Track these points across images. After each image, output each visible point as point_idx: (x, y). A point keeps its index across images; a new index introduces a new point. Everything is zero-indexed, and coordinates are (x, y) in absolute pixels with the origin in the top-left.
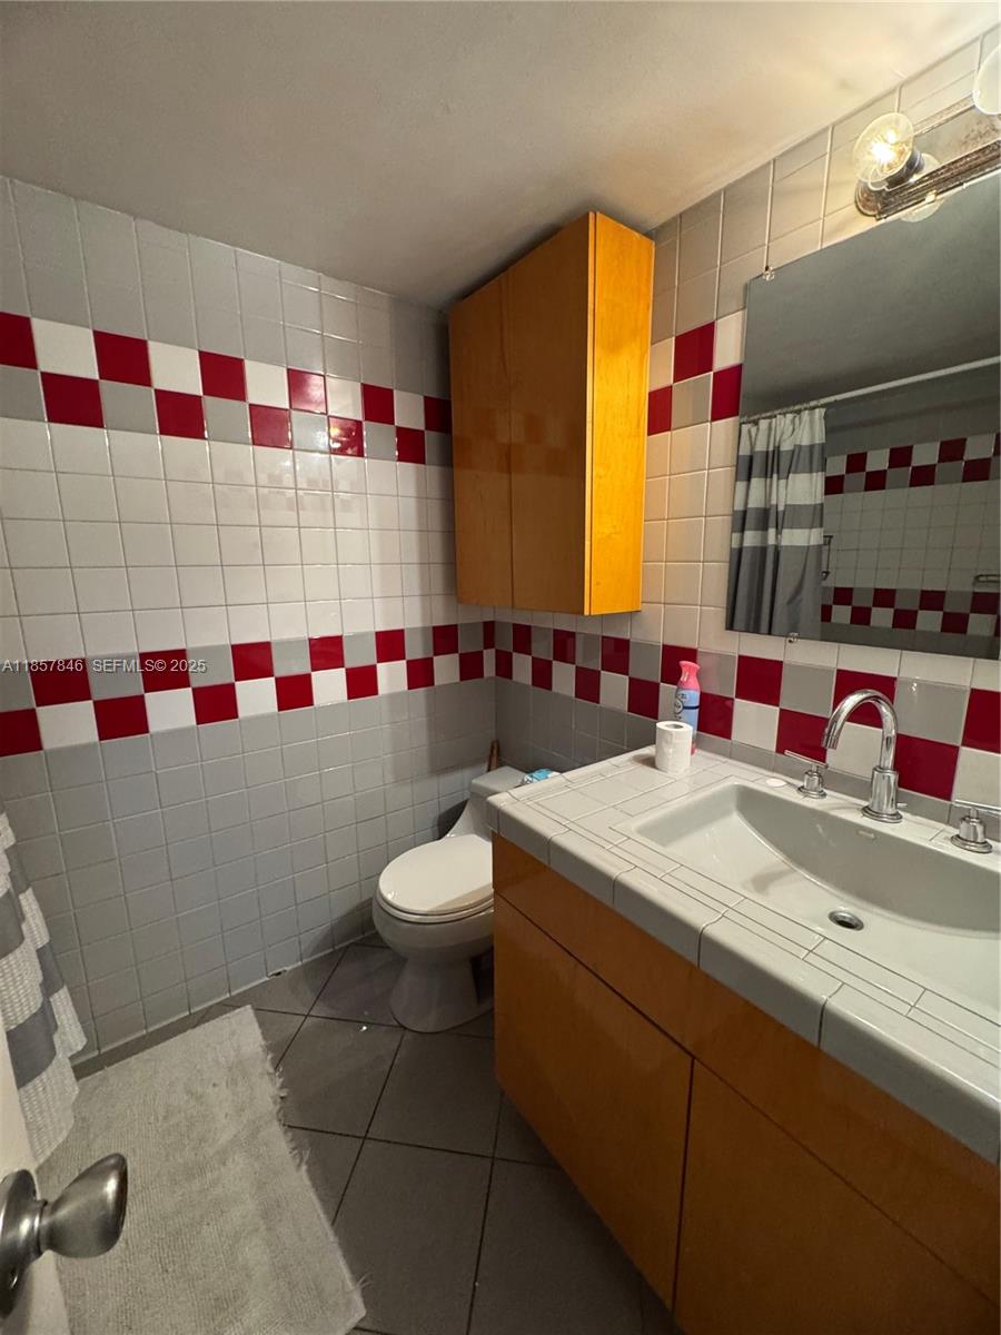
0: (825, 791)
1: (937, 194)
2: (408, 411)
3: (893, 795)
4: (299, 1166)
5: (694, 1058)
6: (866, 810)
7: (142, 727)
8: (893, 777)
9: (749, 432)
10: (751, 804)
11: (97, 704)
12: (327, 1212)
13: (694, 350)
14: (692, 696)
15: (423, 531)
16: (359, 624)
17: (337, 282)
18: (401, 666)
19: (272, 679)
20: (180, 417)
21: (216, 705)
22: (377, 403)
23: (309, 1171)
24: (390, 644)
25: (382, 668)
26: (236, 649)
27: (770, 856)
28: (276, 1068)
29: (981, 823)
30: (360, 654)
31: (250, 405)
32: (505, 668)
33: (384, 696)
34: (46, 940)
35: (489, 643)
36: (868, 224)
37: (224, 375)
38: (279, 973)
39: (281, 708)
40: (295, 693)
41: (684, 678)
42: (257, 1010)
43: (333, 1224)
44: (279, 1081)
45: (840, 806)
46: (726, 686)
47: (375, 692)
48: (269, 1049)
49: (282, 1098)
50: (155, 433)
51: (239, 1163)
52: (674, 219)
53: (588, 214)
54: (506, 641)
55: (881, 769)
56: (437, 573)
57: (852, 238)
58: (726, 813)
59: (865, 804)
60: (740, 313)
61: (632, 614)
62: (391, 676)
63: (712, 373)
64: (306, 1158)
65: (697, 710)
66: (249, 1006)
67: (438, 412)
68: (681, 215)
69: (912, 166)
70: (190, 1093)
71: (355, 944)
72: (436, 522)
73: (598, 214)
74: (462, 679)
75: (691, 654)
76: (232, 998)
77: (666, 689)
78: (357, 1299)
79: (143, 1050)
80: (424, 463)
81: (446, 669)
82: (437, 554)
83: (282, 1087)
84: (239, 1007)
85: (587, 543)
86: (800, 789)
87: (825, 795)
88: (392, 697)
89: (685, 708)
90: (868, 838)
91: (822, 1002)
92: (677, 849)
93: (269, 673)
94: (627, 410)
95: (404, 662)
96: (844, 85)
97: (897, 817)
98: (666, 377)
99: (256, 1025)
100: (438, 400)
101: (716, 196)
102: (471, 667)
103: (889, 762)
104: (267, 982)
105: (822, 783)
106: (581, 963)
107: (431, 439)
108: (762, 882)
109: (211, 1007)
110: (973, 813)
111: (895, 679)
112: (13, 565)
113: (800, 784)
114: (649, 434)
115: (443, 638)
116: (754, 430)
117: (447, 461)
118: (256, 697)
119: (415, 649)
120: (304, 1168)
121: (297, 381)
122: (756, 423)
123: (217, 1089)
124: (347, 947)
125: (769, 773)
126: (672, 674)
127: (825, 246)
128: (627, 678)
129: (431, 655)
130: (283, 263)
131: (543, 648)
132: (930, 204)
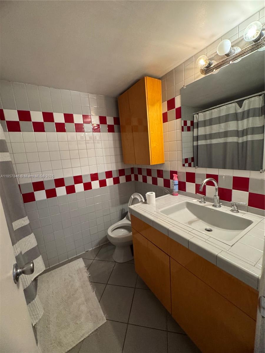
0: (206, 202)
1: (216, 70)
2: (110, 121)
3: (218, 201)
4: (93, 292)
5: (170, 257)
6: (213, 205)
7: (55, 195)
8: (218, 197)
9: (196, 116)
10: (190, 206)
11: (46, 191)
12: (98, 299)
13: (171, 104)
14: (176, 182)
15: (115, 148)
16: (101, 170)
17: (92, 95)
18: (112, 179)
19: (83, 184)
20: (60, 128)
21: (71, 190)
22: (103, 120)
23: (95, 293)
24: (109, 174)
25: (107, 180)
26: (74, 177)
27: (193, 217)
28: (87, 270)
29: (236, 206)
30: (102, 177)
31: (75, 124)
32: (136, 178)
33: (108, 186)
34: (36, 244)
35: (132, 173)
36: (203, 76)
37: (69, 118)
38: (87, 251)
39: (85, 190)
40: (88, 186)
41: (174, 178)
42: (83, 259)
43: (99, 302)
44: (89, 273)
45: (208, 205)
46: (184, 179)
47: (106, 185)
48: (86, 267)
49: (89, 277)
50: (55, 132)
51: (81, 290)
52: (165, 75)
53: (144, 77)
54: (136, 172)
55: (215, 196)
56: (119, 157)
57: (200, 79)
58: (184, 208)
59: (213, 204)
60: (180, 95)
61: (163, 164)
62: (110, 182)
63: (175, 109)
64: (95, 290)
65: (178, 185)
66: (81, 258)
67: (117, 120)
68: (166, 74)
69: (210, 64)
70: (69, 276)
71: (105, 244)
72: (118, 145)
73: (147, 77)
74: (126, 181)
75: (176, 172)
76: (77, 256)
77: (171, 181)
78: (105, 318)
79: (59, 267)
80: (114, 132)
81: (122, 179)
82: (118, 152)
83: (89, 274)
84: (79, 258)
85: (150, 149)
86: (200, 202)
87: (205, 203)
88: (110, 186)
89: (175, 185)
90: (213, 211)
91: (216, 255)
92: (171, 216)
93: (81, 182)
94: (157, 118)
95: (112, 178)
96: (194, 48)
97: (220, 206)
98: (166, 110)
99: (83, 262)
100: (116, 117)
101: (173, 70)
102: (128, 179)
103: (217, 195)
104: (85, 253)
105: (204, 200)
106: (149, 241)
107: (116, 127)
108: (190, 223)
109: (73, 258)
110: (234, 204)
111: (218, 175)
112: (29, 162)
113: (200, 200)
114: (163, 123)
115: (121, 172)
116: (197, 116)
117: (119, 131)
118: (79, 188)
119: (115, 175)
120: (94, 292)
121: (85, 117)
122: (198, 114)
123: (75, 275)
124: (103, 245)
125: (194, 199)
126: (172, 178)
127: (195, 80)
128: (163, 179)
129: (118, 176)
130: (80, 92)
131: (145, 173)
132: (215, 72)
